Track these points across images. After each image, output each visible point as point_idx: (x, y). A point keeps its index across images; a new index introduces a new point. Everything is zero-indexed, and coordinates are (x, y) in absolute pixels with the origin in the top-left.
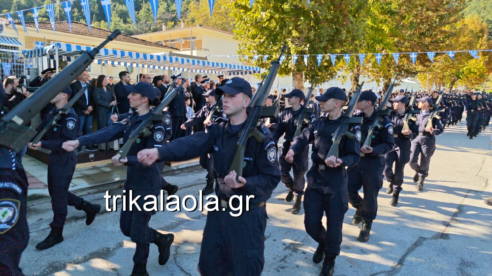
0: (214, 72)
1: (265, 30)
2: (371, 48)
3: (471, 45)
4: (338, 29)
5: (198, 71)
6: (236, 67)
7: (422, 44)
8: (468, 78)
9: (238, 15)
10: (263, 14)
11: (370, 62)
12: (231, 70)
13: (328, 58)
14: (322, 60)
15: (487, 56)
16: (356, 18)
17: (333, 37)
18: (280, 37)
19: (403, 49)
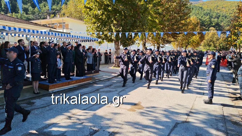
0: (73, 40)
1: (100, 20)
2: (151, 30)
3: (193, 29)
4: (135, 20)
5: (65, 40)
6: (85, 38)
7: (173, 28)
8: (192, 44)
9: (86, 12)
10: (99, 12)
11: (150, 36)
12: (82, 39)
13: (131, 34)
14: (128, 35)
15: (200, 35)
16: (143, 15)
17: (133, 24)
18: (108, 23)
19: (165, 31)
